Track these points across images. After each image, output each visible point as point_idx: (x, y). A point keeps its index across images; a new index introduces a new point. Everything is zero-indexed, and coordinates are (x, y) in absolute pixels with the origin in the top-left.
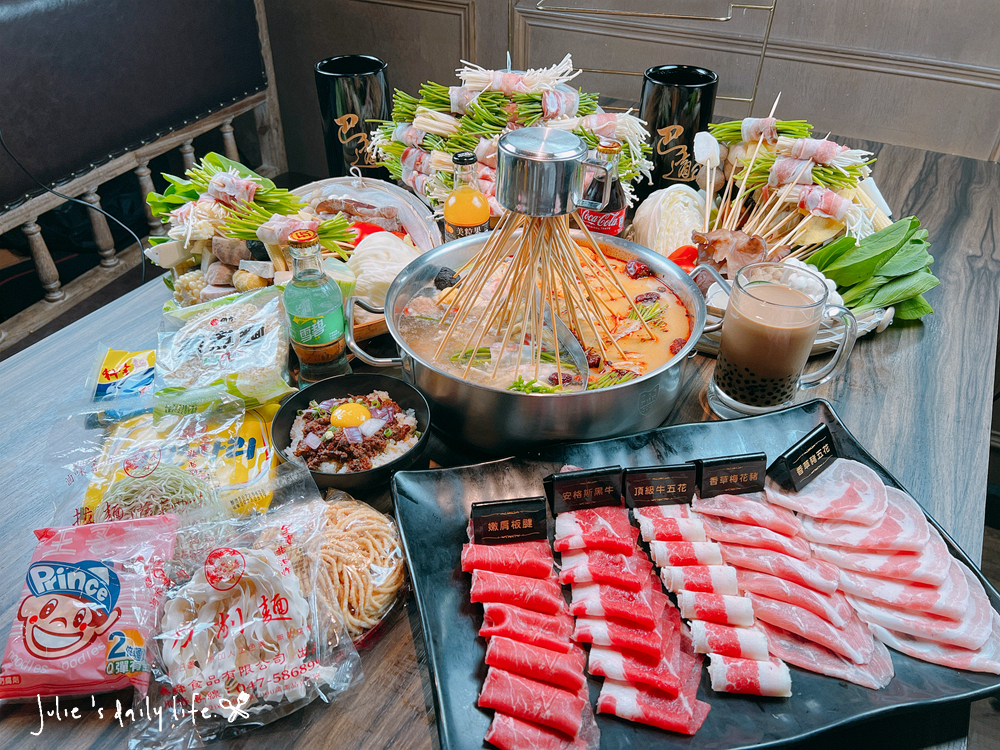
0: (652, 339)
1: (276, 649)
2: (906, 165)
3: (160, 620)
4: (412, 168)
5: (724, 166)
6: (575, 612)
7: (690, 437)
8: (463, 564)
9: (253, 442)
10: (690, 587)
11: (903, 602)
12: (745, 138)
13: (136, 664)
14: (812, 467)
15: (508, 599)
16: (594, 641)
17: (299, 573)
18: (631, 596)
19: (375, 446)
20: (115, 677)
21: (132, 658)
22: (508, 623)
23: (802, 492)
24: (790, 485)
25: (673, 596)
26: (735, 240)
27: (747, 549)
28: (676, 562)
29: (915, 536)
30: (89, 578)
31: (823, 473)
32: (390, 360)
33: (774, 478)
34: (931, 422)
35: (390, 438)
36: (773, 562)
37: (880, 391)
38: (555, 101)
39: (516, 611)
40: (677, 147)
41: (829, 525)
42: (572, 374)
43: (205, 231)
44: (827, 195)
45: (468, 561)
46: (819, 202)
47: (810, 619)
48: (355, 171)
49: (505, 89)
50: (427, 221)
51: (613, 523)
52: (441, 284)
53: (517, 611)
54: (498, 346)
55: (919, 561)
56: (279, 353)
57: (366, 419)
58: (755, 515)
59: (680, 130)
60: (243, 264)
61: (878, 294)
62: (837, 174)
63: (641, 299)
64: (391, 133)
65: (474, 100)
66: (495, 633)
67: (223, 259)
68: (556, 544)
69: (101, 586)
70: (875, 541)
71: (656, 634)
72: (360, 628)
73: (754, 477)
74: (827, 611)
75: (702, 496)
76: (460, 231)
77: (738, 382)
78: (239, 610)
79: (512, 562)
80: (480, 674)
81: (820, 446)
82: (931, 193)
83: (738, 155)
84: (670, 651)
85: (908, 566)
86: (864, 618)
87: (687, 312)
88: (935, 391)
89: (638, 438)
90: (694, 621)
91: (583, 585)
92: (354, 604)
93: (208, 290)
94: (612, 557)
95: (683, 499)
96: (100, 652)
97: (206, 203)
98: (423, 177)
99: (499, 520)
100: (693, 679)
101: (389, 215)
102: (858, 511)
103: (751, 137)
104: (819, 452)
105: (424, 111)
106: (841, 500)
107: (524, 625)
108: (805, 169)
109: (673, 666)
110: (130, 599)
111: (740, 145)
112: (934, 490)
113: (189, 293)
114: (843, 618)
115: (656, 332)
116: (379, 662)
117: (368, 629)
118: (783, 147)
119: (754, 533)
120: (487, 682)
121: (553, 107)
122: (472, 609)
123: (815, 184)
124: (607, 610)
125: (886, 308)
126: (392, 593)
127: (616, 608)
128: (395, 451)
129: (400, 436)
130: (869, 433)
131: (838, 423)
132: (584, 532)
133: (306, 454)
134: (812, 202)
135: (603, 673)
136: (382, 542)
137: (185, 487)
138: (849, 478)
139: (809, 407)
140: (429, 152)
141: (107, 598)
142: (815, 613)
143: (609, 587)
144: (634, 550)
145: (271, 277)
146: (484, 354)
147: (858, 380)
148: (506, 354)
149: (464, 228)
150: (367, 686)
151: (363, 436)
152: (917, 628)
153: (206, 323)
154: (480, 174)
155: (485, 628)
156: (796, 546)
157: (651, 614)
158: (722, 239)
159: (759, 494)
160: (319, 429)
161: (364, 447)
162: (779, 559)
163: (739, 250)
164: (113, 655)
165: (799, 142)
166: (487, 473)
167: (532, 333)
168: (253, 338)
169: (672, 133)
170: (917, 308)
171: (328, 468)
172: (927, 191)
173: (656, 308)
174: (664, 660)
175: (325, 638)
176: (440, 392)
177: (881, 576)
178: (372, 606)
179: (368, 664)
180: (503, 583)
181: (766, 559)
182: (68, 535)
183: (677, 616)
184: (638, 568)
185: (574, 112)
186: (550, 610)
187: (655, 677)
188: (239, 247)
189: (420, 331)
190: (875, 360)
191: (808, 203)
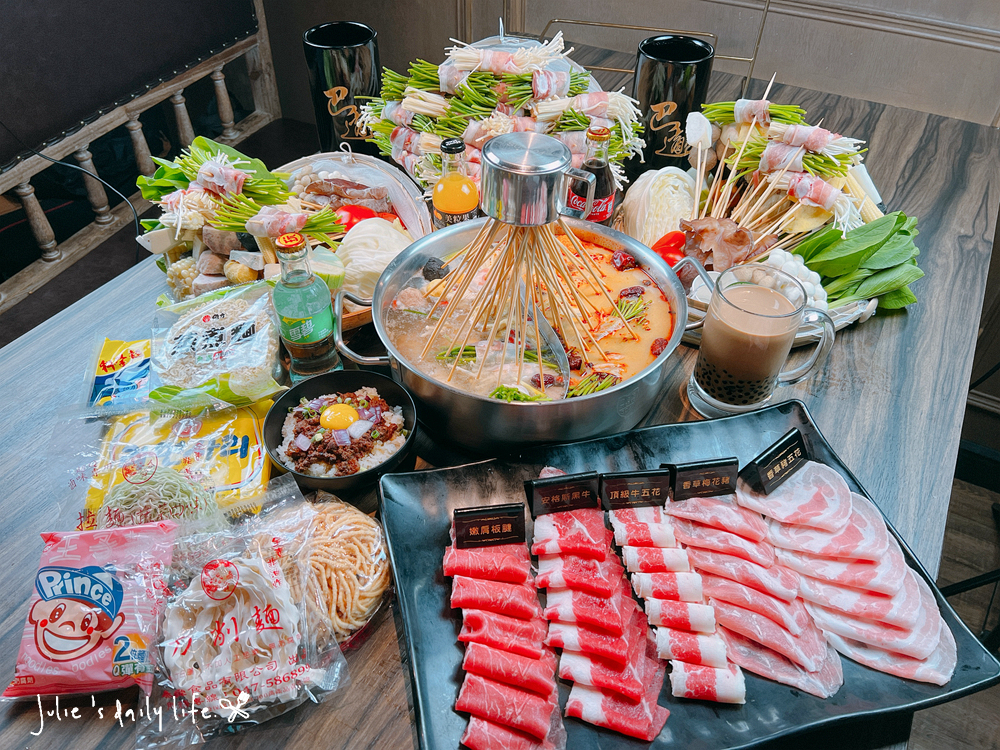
0: (634, 339)
1: (269, 654)
2: (906, 131)
3: (161, 623)
4: (401, 147)
5: (716, 146)
6: (548, 617)
7: (667, 439)
8: (444, 569)
9: (246, 440)
10: (658, 595)
11: (857, 611)
12: (738, 120)
13: (140, 666)
14: (782, 471)
15: (486, 606)
16: (565, 647)
17: (290, 580)
18: (602, 603)
19: (362, 448)
20: (121, 679)
21: (137, 660)
22: (485, 630)
23: (772, 495)
24: (760, 488)
25: (642, 602)
26: (723, 229)
27: (715, 555)
28: (646, 569)
29: (874, 545)
30: (94, 583)
31: (794, 476)
32: (377, 359)
33: (746, 480)
34: (904, 419)
35: (377, 439)
36: (737, 570)
37: (858, 386)
38: (546, 82)
39: (492, 618)
40: (670, 124)
41: (795, 530)
42: (554, 374)
43: (195, 221)
44: (817, 183)
45: (451, 565)
46: (808, 191)
47: (768, 627)
48: (344, 146)
49: (494, 69)
50: (416, 202)
51: (589, 527)
52: (430, 274)
53: (494, 617)
54: (485, 344)
55: (876, 570)
56: (270, 351)
57: (354, 421)
58: (724, 521)
59: (673, 106)
60: (234, 254)
61: (862, 286)
62: (828, 162)
63: (625, 294)
64: (380, 110)
65: (463, 82)
66: (473, 640)
67: (214, 248)
68: (534, 548)
69: (105, 591)
70: (837, 549)
71: (623, 641)
72: (347, 630)
73: (726, 480)
74: (785, 619)
75: (676, 499)
76: (449, 219)
77: (717, 382)
78: (233, 619)
79: (491, 569)
80: (458, 678)
81: (791, 451)
82: (929, 163)
83: (731, 136)
84: (635, 656)
85: (864, 575)
86: (820, 625)
87: (670, 308)
88: (912, 385)
89: (616, 439)
90: (659, 629)
91: (557, 590)
92: (342, 609)
93: (201, 280)
94: (585, 563)
95: (657, 502)
96: (107, 655)
97: (196, 194)
98: (412, 156)
99: (479, 525)
100: (656, 684)
101: (379, 195)
102: (823, 517)
103: (744, 119)
104: (790, 457)
105: (412, 92)
106: (808, 504)
107: (499, 631)
108: (796, 156)
109: (638, 672)
110: (132, 604)
111: (733, 126)
112: (900, 491)
113: (182, 281)
114: (799, 625)
115: (638, 331)
116: (366, 661)
117: (356, 631)
118: (775, 133)
119: (722, 538)
120: (464, 687)
121: (544, 87)
122: (453, 613)
123: (805, 172)
124: (578, 616)
125: (869, 300)
126: (377, 596)
127: (587, 615)
128: (382, 452)
129: (387, 436)
130: (843, 431)
131: (812, 426)
132: (561, 537)
133: (296, 456)
134: (801, 190)
135: (572, 678)
136: (369, 546)
137: (182, 490)
138: (818, 482)
139: (785, 408)
140: (418, 132)
141: (111, 603)
142: (774, 621)
143: (581, 593)
144: (607, 556)
145: (261, 269)
146: (470, 352)
147: (837, 373)
148: (491, 353)
149: (452, 215)
150: (354, 686)
151: (351, 438)
152: (868, 637)
153: (198, 319)
154: (470, 157)
155: (464, 633)
156: (761, 553)
157: (618, 621)
158: (710, 228)
159: (730, 497)
160: (308, 430)
161: (352, 448)
162: (744, 567)
163: (726, 241)
164: (118, 658)
165: (791, 128)
166: (470, 474)
167: (517, 329)
168: (244, 336)
169: (665, 109)
170: (902, 298)
171: (319, 470)
172: (925, 160)
173: (640, 304)
174: (630, 665)
175: (314, 643)
176: (426, 392)
177: (839, 584)
178: (359, 609)
179: (355, 665)
180: (481, 589)
181: (731, 566)
182: (73, 541)
183: (644, 621)
184: (610, 573)
185: (565, 92)
186: (525, 615)
187: (620, 684)
188: (229, 237)
189: (408, 326)
190: (856, 351)
191: (798, 191)
